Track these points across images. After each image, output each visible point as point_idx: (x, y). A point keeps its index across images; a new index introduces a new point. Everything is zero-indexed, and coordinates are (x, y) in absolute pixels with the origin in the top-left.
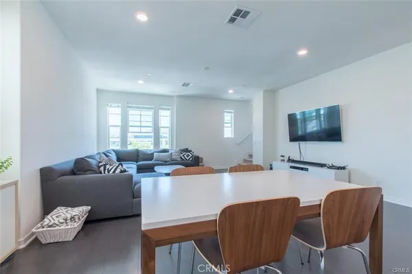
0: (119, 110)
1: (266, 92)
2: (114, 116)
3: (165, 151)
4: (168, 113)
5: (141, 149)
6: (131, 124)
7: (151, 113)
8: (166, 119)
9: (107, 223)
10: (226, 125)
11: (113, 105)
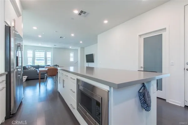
0: (32, 52)
1: (81, 48)
2: (30, 54)
3: (49, 66)
4: (50, 53)
5: (39, 65)
6: (36, 56)
7: (44, 53)
8: (49, 55)
9: (31, 80)
10: (71, 57)
11: (29, 50)
